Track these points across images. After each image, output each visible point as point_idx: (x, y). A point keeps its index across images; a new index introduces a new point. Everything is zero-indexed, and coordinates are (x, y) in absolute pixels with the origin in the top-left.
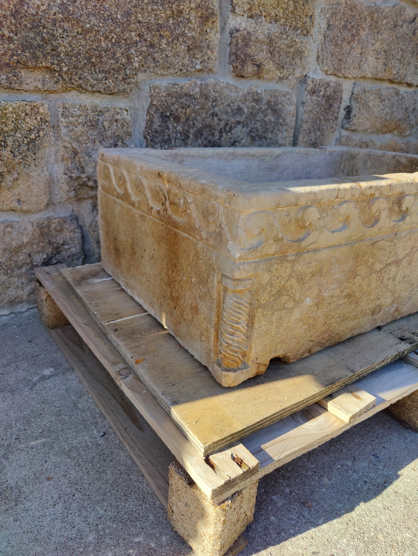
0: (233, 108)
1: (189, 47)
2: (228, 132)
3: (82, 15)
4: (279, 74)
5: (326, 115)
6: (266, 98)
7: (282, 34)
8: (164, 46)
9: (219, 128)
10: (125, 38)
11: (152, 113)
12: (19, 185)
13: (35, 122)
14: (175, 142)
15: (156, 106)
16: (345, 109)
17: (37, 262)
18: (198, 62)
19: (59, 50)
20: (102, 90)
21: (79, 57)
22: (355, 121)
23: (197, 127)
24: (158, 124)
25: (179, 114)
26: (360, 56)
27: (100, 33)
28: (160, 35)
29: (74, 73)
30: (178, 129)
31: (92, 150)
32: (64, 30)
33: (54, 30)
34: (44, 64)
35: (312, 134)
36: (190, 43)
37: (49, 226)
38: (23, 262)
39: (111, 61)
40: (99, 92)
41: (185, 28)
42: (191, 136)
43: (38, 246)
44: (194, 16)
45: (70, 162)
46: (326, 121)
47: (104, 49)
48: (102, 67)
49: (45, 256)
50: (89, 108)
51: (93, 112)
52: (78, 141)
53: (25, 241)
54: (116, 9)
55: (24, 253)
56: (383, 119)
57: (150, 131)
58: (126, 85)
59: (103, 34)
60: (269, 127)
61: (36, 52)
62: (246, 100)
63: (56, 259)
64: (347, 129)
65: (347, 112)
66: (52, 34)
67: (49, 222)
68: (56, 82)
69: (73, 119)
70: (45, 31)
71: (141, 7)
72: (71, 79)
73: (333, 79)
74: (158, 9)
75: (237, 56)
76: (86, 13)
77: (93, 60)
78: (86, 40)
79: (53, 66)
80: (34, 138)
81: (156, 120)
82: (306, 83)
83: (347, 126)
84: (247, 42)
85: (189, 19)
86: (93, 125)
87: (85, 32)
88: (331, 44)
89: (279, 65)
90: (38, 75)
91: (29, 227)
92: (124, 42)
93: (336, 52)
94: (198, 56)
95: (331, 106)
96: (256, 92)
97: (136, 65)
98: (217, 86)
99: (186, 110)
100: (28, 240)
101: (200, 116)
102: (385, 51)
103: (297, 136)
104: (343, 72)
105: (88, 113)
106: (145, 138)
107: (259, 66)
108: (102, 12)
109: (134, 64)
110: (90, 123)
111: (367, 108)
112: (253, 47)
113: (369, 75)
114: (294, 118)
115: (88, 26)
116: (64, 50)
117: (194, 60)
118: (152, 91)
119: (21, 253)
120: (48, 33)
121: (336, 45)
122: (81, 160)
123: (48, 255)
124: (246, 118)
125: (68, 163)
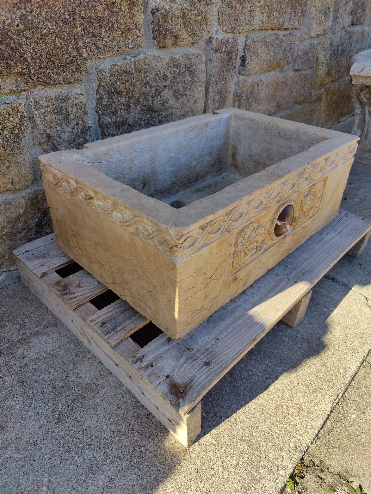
0: (160, 75)
1: (122, 31)
2: (158, 96)
3: (39, 22)
4: (191, 40)
5: (227, 66)
6: (183, 62)
7: (191, 6)
8: (104, 34)
9: (151, 94)
10: (73, 34)
11: (101, 92)
12: (11, 171)
13: (17, 119)
14: (121, 112)
15: (103, 86)
16: (240, 58)
17: (32, 225)
18: (130, 42)
19: (26, 56)
20: (62, 81)
21: (42, 59)
22: (248, 67)
23: (135, 97)
24: (106, 100)
25: (121, 89)
26: (249, 13)
27: (55, 34)
28: (100, 25)
29: (40, 73)
30: (121, 101)
31: (61, 132)
32: (27, 38)
33: (19, 40)
34: (16, 70)
35: (219, 85)
36: (123, 28)
37: (37, 198)
38: (22, 228)
39: (66, 57)
40: (60, 83)
41: (118, 16)
42: (132, 105)
43: (31, 214)
44: (124, 5)
45: (46, 145)
46: (227, 71)
47: (59, 48)
48: (59, 63)
49: (37, 220)
50: (54, 98)
51: (57, 101)
52: (50, 128)
53: (21, 212)
54: (63, 11)
55: (22, 221)
56: (268, 61)
57: (101, 107)
58: (79, 74)
59: (57, 35)
60: (188, 85)
61: (9, 61)
62: (168, 66)
63: (45, 220)
64: (243, 74)
65: (242, 60)
66: (18, 44)
67: (36, 195)
68: (27, 83)
69: (44, 110)
70: (12, 41)
71: (83, 5)
72: (37, 78)
73: (231, 35)
74: (96, 4)
75: (159, 32)
76: (41, 20)
77: (53, 59)
78: (45, 43)
79: (23, 71)
80: (18, 132)
81: (104, 97)
82: (211, 44)
83: (243, 72)
84: (166, 18)
85: (120, 8)
86: (59, 111)
87: (43, 37)
88: (228, 7)
89: (191, 33)
90: (11, 79)
91: (23, 201)
92: (73, 37)
93: (232, 13)
94: (130, 37)
95: (231, 58)
96: (176, 59)
97: (85, 55)
98: (146, 60)
99: (126, 85)
100: (23, 211)
101: (137, 87)
102: (268, 6)
103: (208, 88)
104: (238, 29)
105: (53, 102)
106: (97, 112)
107: (176, 37)
108: (53, 15)
109: (83, 55)
110: (56, 110)
111: (257, 55)
112: (170, 22)
113: (257, 28)
114: (205, 75)
115: (45, 31)
116: (30, 55)
117: (127, 40)
118: (99, 75)
119: (19, 221)
120: (15, 43)
121: (232, 7)
122: (54, 142)
123: (39, 219)
124: (170, 82)
125: (45, 146)
